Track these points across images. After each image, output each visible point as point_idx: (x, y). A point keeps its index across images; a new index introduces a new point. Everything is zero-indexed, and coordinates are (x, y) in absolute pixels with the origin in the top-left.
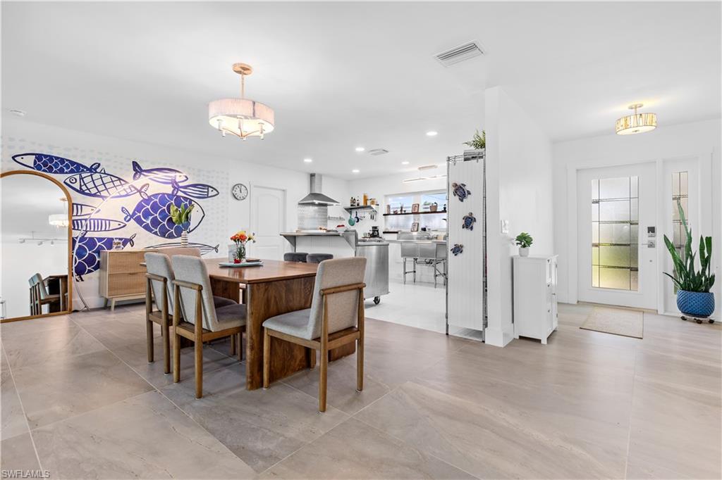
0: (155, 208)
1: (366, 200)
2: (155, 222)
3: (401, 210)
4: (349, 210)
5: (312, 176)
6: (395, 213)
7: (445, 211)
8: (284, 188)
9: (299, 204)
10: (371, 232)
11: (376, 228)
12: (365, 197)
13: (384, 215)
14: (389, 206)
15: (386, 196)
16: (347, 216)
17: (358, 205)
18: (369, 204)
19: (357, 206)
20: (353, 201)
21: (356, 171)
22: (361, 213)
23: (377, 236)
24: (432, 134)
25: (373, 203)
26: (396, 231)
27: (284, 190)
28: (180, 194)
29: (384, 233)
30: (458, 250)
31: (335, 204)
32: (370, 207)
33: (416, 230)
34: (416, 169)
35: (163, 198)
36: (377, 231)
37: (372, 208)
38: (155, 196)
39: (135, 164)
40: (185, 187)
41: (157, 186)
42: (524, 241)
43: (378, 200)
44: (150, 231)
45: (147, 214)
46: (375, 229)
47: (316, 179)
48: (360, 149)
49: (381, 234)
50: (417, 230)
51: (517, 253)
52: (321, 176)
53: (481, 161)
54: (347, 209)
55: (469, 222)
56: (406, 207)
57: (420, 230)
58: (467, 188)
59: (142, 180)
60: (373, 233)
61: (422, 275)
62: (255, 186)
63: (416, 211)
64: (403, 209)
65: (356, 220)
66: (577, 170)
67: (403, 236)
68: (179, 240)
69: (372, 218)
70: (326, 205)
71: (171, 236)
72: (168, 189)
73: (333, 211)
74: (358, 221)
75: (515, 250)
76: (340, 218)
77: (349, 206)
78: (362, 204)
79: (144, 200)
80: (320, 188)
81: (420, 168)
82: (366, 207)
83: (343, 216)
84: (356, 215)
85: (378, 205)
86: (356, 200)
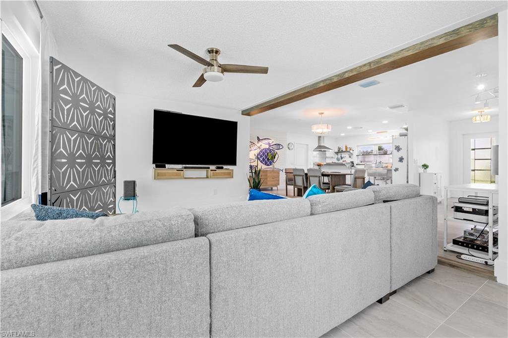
0: (263, 154)
2: (263, 159)
3: (367, 153)
4: (337, 153)
5: (320, 137)
6: (364, 155)
7: (391, 154)
9: (313, 151)
12: (346, 147)
13: (357, 156)
14: (359, 152)
15: (358, 146)
16: (336, 156)
18: (348, 150)
19: (341, 151)
20: (339, 149)
21: (343, 135)
22: (343, 155)
24: (385, 122)
25: (351, 149)
26: (364, 163)
27: (307, 145)
28: (271, 148)
30: (396, 170)
31: (331, 150)
32: (349, 152)
34: (375, 133)
35: (266, 150)
38: (263, 149)
39: (258, 137)
40: (273, 145)
41: (264, 145)
42: (425, 166)
43: (353, 148)
44: (262, 163)
45: (261, 156)
47: (322, 139)
48: (349, 128)
51: (422, 172)
52: (324, 137)
53: (406, 137)
54: (336, 153)
55: (401, 160)
58: (400, 147)
59: (260, 143)
62: (296, 143)
65: (341, 158)
66: (464, 135)
67: (368, 166)
68: (271, 166)
69: (350, 157)
70: (325, 151)
71: (268, 165)
72: (267, 146)
73: (329, 153)
75: (422, 170)
77: (337, 151)
78: (344, 150)
79: (261, 151)
80: (323, 143)
81: (378, 133)
82: (346, 151)
83: (333, 156)
84: (341, 156)
85: (354, 151)
86: (341, 149)
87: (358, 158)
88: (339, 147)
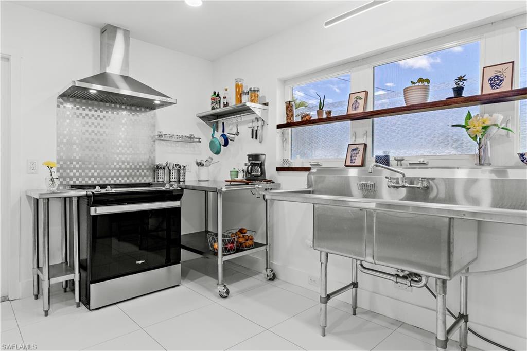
1: (240, 94)
3: (320, 112)
4: (212, 119)
9: (63, 98)
11: (257, 157)
12: (237, 86)
13: (279, 126)
14: (289, 106)
16: (205, 133)
18: (246, 102)
19: (223, 111)
20: (215, 99)
22: (231, 126)
23: (261, 178)
25: (255, 99)
26: (308, 166)
29: (278, 169)
32: (246, 110)
33: (358, 161)
36: (261, 165)
46: (255, 160)
49: (270, 172)
50: (363, 165)
54: (205, 118)
56: (332, 104)
57: (371, 162)
60: (250, 172)
63: (360, 110)
64: (325, 109)
65: (223, 142)
69: (255, 134)
70: (150, 106)
74: (226, 144)
76: (192, 137)
77: (207, 110)
78: (232, 104)
82: (240, 110)
83: (197, 134)
84: (223, 131)
85: (266, 104)
86: (222, 98)
87: (284, 140)
88: (215, 93)
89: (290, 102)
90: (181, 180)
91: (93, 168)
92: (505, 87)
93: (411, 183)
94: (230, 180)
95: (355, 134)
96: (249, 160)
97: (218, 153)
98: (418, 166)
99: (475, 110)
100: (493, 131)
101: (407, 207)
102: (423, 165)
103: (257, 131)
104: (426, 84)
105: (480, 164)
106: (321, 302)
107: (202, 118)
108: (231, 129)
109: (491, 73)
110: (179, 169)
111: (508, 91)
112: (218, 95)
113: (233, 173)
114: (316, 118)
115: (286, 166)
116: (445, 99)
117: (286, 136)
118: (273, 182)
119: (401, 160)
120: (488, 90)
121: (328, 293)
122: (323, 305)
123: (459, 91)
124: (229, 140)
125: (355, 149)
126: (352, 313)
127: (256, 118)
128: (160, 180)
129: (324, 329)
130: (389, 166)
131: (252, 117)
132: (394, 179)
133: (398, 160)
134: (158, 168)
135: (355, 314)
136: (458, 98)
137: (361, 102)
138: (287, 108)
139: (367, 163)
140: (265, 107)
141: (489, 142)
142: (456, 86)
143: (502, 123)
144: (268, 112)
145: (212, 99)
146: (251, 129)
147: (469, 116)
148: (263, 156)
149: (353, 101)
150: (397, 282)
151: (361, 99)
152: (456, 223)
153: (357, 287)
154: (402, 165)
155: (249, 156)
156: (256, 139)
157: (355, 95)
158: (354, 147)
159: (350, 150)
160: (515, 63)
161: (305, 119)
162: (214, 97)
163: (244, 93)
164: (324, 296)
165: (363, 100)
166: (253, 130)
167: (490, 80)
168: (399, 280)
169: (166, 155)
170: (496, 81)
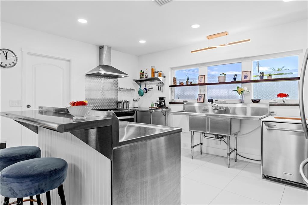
1: (153, 73)
3: (187, 82)
4: (139, 82)
5: (101, 48)
6: (182, 85)
8: (69, 58)
9: (87, 75)
10: (158, 103)
11: (162, 98)
12: (152, 69)
13: (170, 86)
14: (175, 79)
16: (137, 87)
17: (147, 77)
18: (156, 76)
19: (145, 79)
20: (142, 74)
22: (149, 85)
23: (164, 106)
25: (160, 75)
26: (182, 102)
27: (69, 61)
29: (170, 103)
31: (123, 75)
32: (157, 79)
33: (202, 101)
36: (164, 102)
37: (159, 80)
43: (164, 73)
47: (106, 52)
49: (167, 104)
52: (109, 48)
54: (137, 81)
56: (192, 79)
57: (207, 101)
60: (160, 104)
61: (208, 147)
62: (29, 54)
63: (203, 82)
64: (189, 81)
65: (145, 91)
69: (159, 89)
70: (116, 77)
73: (122, 82)
74: (146, 92)
76: (131, 89)
77: (138, 78)
78: (150, 76)
80: (110, 60)
82: (154, 79)
83: (133, 88)
84: (145, 87)
85: (165, 77)
86: (145, 73)
87: (172, 91)
88: (141, 71)
89: (175, 77)
90: (128, 107)
91: (97, 103)
92: (248, 79)
93: (220, 108)
94: (151, 107)
95: (200, 91)
96: (160, 100)
97: (142, 96)
98: (222, 103)
99: (240, 85)
100: (244, 92)
101: (219, 116)
102: (224, 102)
103: (160, 87)
104: (225, 75)
105: (241, 103)
106: (192, 148)
107: (135, 81)
108: (149, 86)
109: (244, 74)
110: (127, 102)
111: (248, 81)
112: (143, 72)
113: (152, 105)
114: (186, 84)
115: (173, 102)
116: (231, 81)
117: (172, 90)
118: (168, 108)
119: (217, 101)
120: (244, 80)
121: (194, 145)
122: (192, 149)
123: (235, 79)
124: (148, 91)
125: (201, 96)
126: (200, 154)
127: (160, 82)
128: (120, 107)
129: (192, 157)
130: (213, 102)
131: (159, 82)
132: (215, 107)
133: (216, 101)
134: (119, 102)
135: (201, 154)
136: (235, 81)
137: (203, 79)
138: (174, 79)
139: (205, 101)
140: (164, 78)
141: (243, 96)
142: (234, 77)
143: (247, 90)
144: (165, 80)
145: (140, 73)
146: (157, 87)
147: (238, 87)
148: (165, 98)
149: (200, 79)
150: (216, 140)
151: (203, 78)
152: (232, 120)
153: (202, 144)
154: (217, 102)
155: (160, 98)
156: (160, 90)
157: (201, 76)
158: (200, 95)
159: (199, 96)
160: (251, 71)
161: (181, 84)
162: (141, 72)
163: (155, 72)
164: (192, 146)
165: (204, 78)
166: (158, 87)
167: (244, 76)
168: (217, 139)
169: (122, 97)
170: (245, 77)
